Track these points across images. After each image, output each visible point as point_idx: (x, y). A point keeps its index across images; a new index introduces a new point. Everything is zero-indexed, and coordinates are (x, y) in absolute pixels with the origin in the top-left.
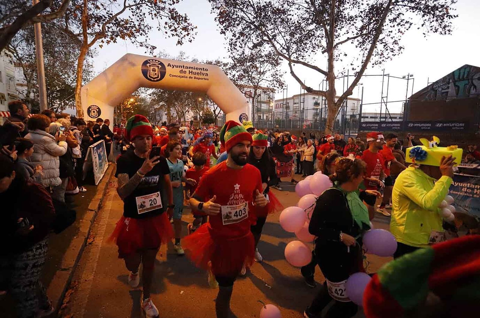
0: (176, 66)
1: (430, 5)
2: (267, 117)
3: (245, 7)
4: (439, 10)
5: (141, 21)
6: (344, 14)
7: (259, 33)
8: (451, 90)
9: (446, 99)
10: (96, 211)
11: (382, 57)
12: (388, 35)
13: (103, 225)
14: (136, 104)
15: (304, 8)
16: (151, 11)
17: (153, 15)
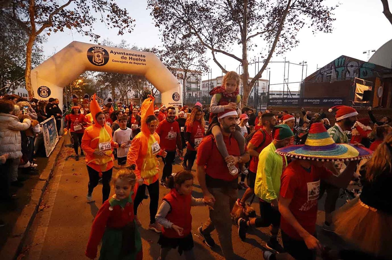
0: (118, 53)
1: (316, 10)
3: (175, 5)
4: (323, 14)
5: (86, 13)
6: (254, 14)
7: (188, 27)
8: (333, 75)
9: (330, 80)
10: (47, 180)
11: (283, 48)
12: (288, 31)
13: (53, 193)
14: (84, 84)
15: (223, 7)
16: (95, 5)
17: (96, 8)
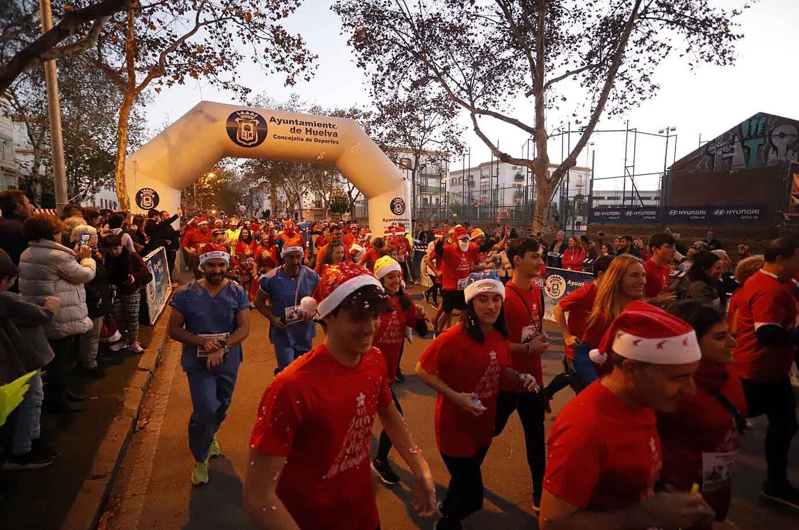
0: (284, 120)
1: (699, 17)
2: (437, 199)
3: (397, 22)
4: (714, 26)
5: (225, 46)
6: (560, 32)
8: (738, 154)
9: (729, 168)
10: (152, 369)
11: (624, 102)
12: (633, 66)
13: (163, 395)
14: (218, 181)
15: (495, 23)
16: (242, 30)
17: (245, 36)
